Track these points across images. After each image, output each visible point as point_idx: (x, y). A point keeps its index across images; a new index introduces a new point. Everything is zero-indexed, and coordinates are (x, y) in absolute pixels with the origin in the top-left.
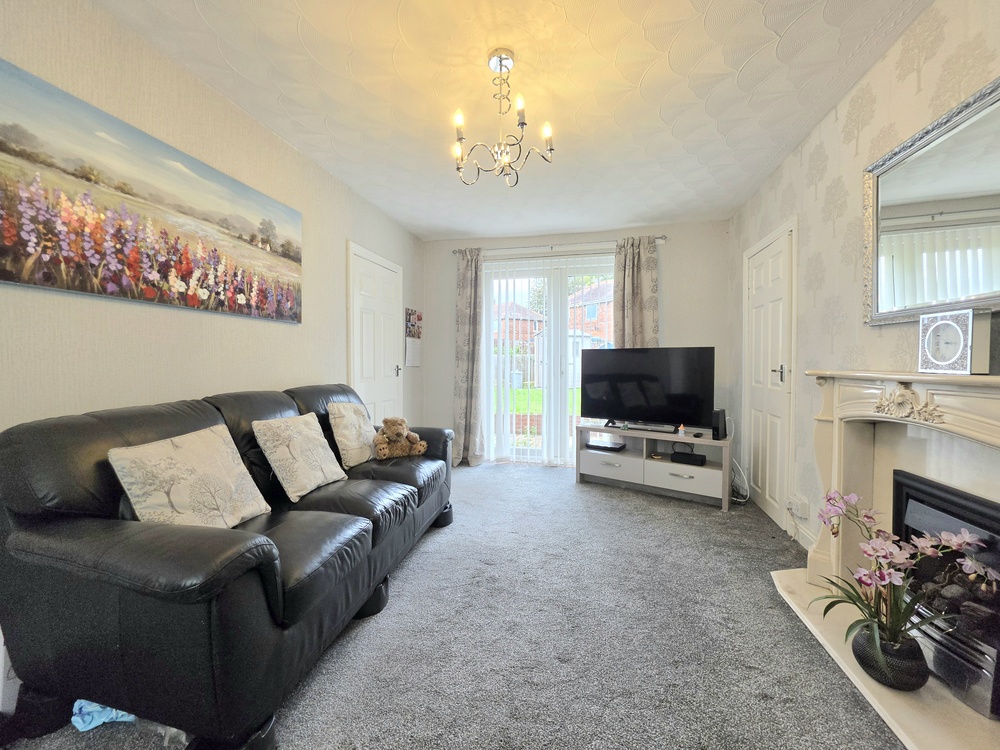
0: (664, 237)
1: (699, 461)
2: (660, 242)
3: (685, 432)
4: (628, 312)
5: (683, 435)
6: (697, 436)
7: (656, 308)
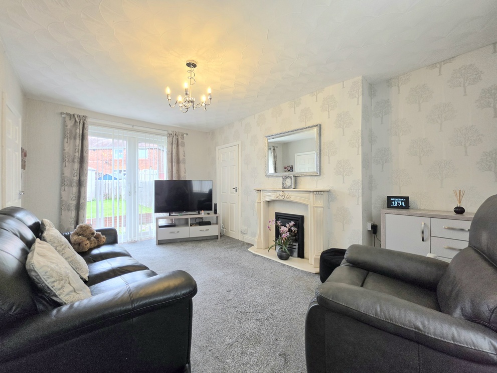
0: (187, 134)
1: (208, 223)
2: (185, 135)
3: (204, 213)
4: (174, 164)
5: (203, 214)
6: (209, 214)
7: (185, 163)
